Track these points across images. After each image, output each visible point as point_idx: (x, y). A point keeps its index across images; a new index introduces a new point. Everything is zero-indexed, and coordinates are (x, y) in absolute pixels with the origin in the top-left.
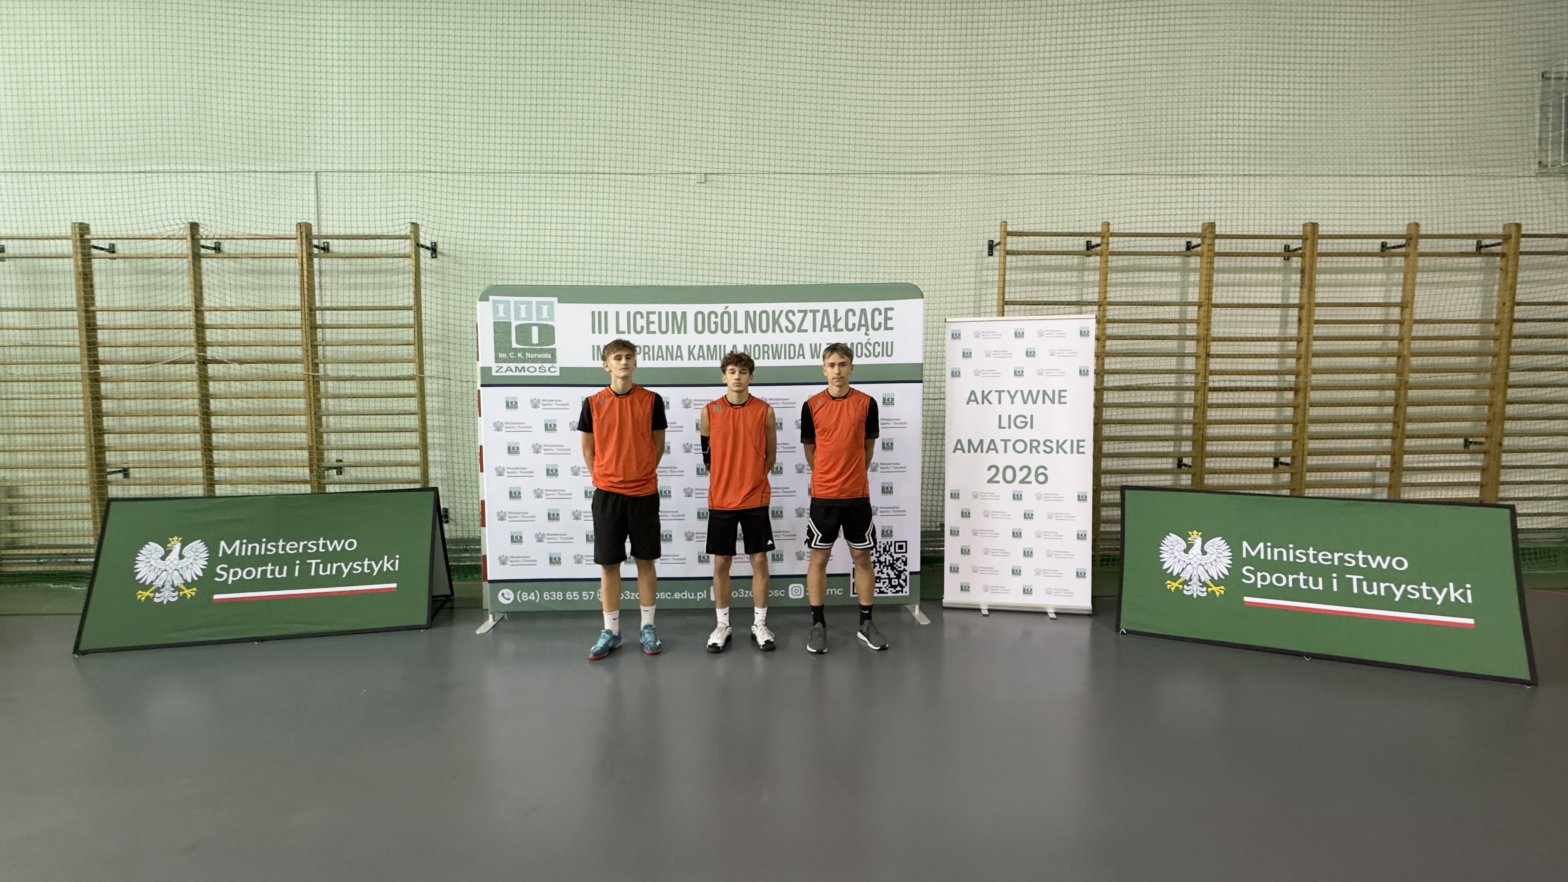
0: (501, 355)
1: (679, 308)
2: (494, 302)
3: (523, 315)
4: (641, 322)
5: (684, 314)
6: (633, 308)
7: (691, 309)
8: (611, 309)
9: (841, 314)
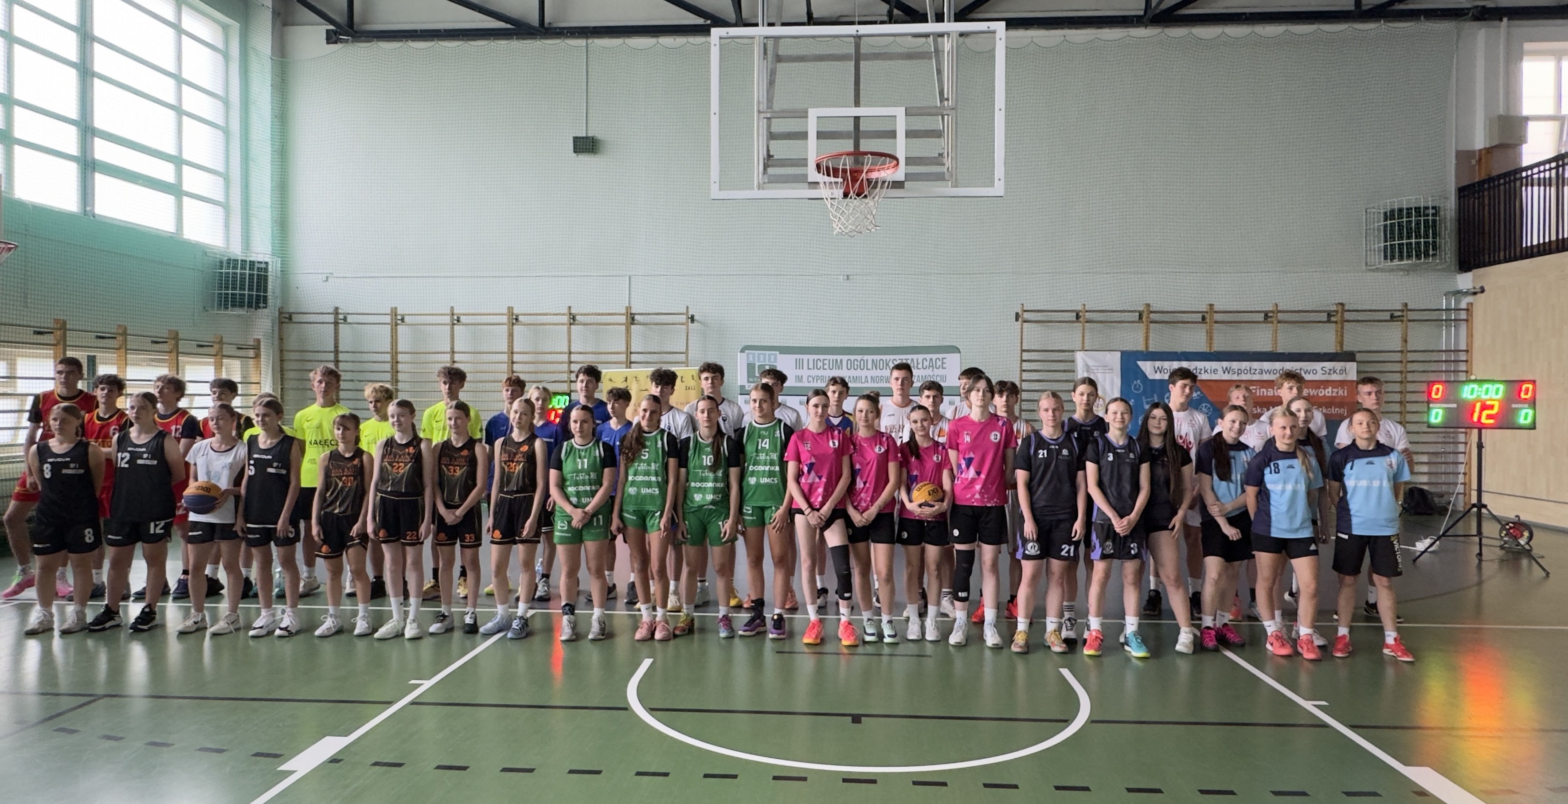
0: (751, 380)
1: (839, 357)
2: (748, 354)
3: (762, 359)
4: (820, 364)
5: (841, 361)
6: (816, 357)
7: (845, 358)
8: (805, 357)
9: (920, 361)
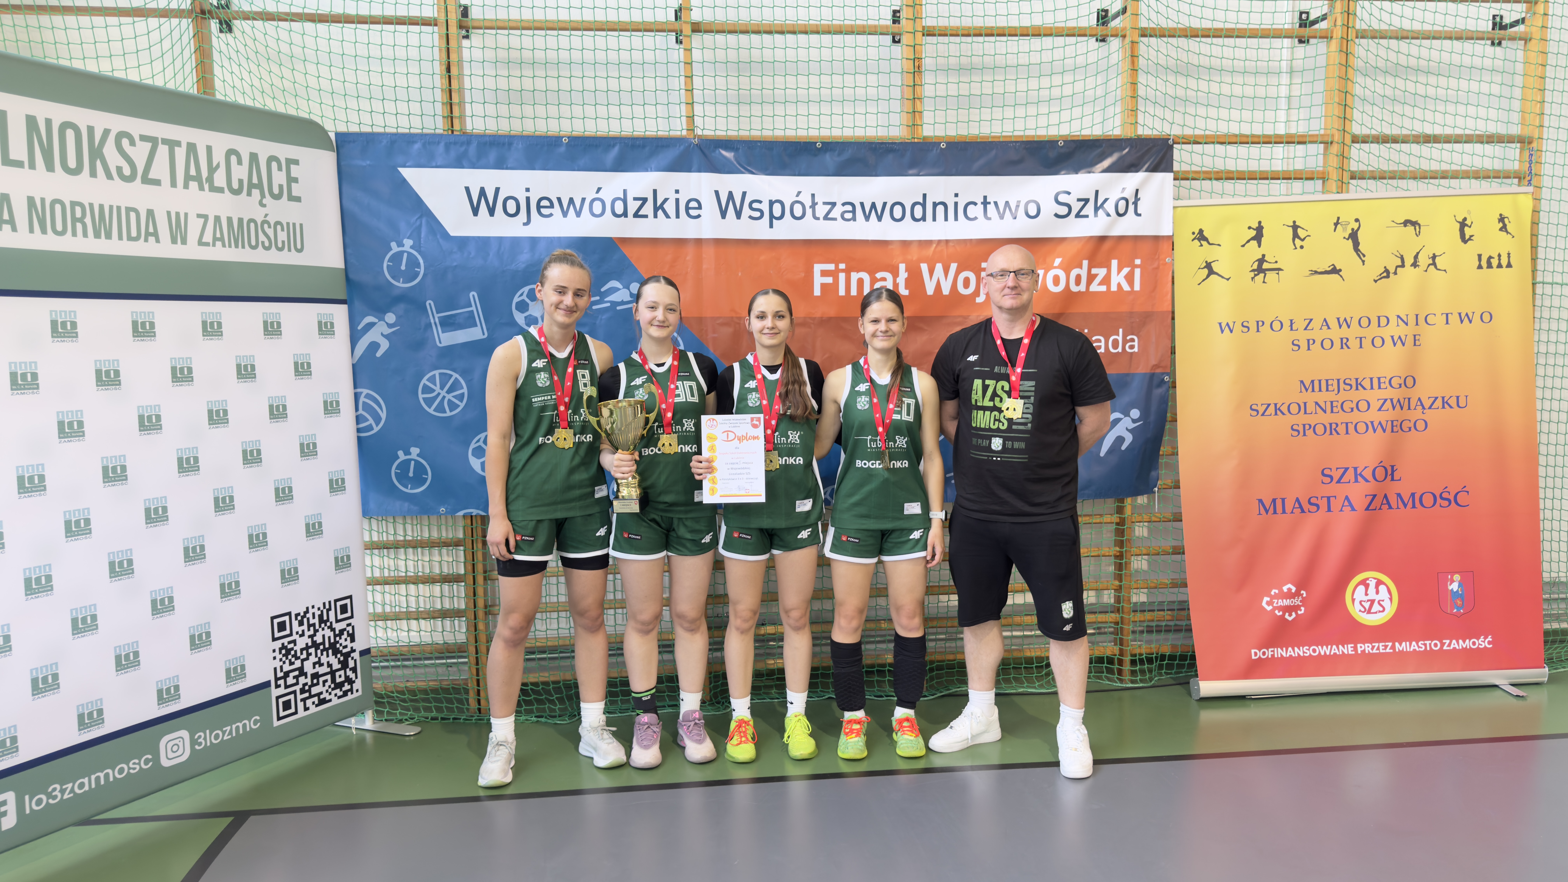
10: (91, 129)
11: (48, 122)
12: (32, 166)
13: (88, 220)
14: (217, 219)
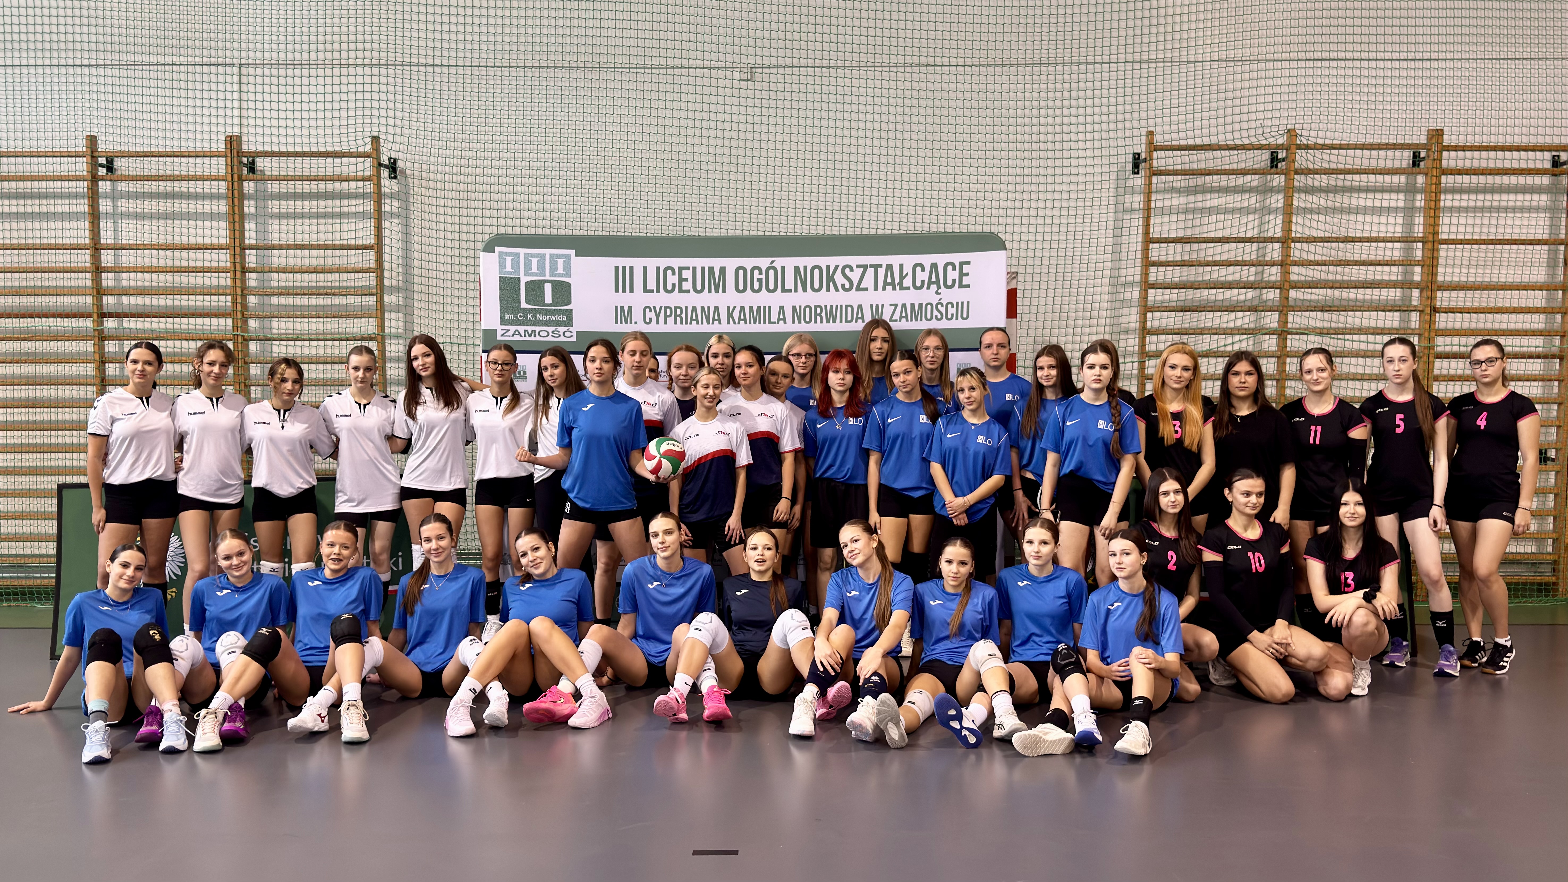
0: (508, 317)
3: (533, 270)
4: (672, 279)
5: (723, 270)
6: (665, 262)
7: (731, 264)
8: (639, 263)
9: (908, 269)
10: (828, 267)
11: (805, 267)
12: (796, 291)
13: (823, 314)
14: (904, 306)
